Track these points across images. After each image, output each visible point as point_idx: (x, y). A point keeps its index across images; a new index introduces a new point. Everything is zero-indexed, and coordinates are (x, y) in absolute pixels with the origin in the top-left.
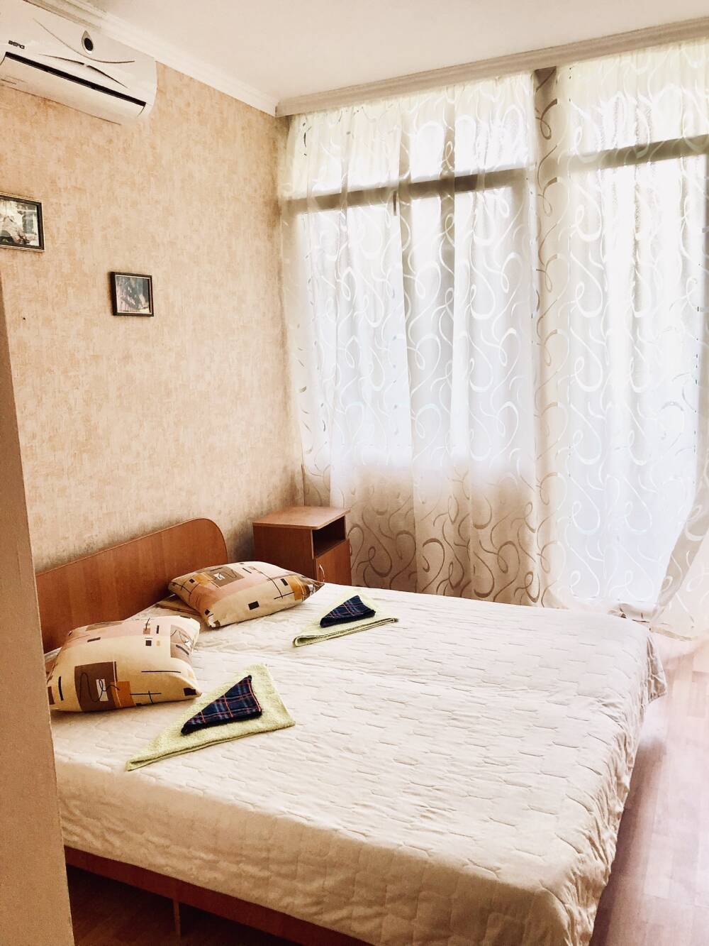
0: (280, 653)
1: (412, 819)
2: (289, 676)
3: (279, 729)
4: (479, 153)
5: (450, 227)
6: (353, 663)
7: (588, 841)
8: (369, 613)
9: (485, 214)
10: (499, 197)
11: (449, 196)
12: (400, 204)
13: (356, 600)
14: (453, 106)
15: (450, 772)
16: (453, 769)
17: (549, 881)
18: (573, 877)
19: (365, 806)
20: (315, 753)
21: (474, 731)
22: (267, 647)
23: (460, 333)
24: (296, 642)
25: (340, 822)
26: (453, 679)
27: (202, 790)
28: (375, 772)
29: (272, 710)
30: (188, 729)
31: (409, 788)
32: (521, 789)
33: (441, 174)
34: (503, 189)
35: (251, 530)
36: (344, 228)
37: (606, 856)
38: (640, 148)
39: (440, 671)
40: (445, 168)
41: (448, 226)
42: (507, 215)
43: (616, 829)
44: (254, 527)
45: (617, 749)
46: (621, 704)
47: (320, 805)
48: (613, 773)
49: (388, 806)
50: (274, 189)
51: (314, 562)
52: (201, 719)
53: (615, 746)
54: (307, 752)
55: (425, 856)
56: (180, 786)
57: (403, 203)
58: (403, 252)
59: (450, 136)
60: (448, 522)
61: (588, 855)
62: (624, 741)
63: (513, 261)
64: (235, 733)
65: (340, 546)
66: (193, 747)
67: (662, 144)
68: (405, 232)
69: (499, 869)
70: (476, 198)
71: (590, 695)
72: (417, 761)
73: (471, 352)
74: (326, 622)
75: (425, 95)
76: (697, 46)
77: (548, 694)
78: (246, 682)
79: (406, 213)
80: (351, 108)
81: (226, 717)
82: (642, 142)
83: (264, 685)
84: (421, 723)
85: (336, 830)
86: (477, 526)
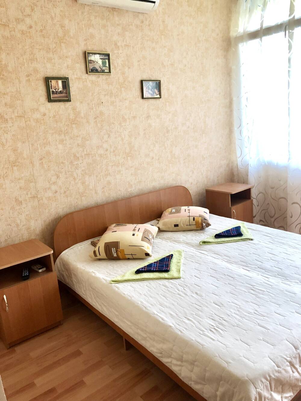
0: (193, 246)
1: (205, 330)
2: (191, 257)
3: (174, 279)
6: (221, 256)
12: (289, 32)
15: (235, 313)
16: (237, 313)
19: (188, 319)
20: (182, 291)
21: (259, 297)
22: (190, 243)
25: (174, 323)
26: (263, 271)
27: (131, 297)
28: (202, 306)
29: (174, 270)
30: (138, 272)
31: (212, 316)
32: (264, 329)
39: (259, 266)
44: (206, 191)
47: (171, 315)
49: (198, 322)
50: (229, 32)
52: (145, 269)
54: (179, 291)
55: (201, 347)
56: (124, 294)
58: (288, 57)
65: (248, 202)
69: (230, 363)
72: (222, 305)
74: (218, 236)
78: (170, 257)
79: (291, 37)
84: (236, 288)
85: (171, 326)
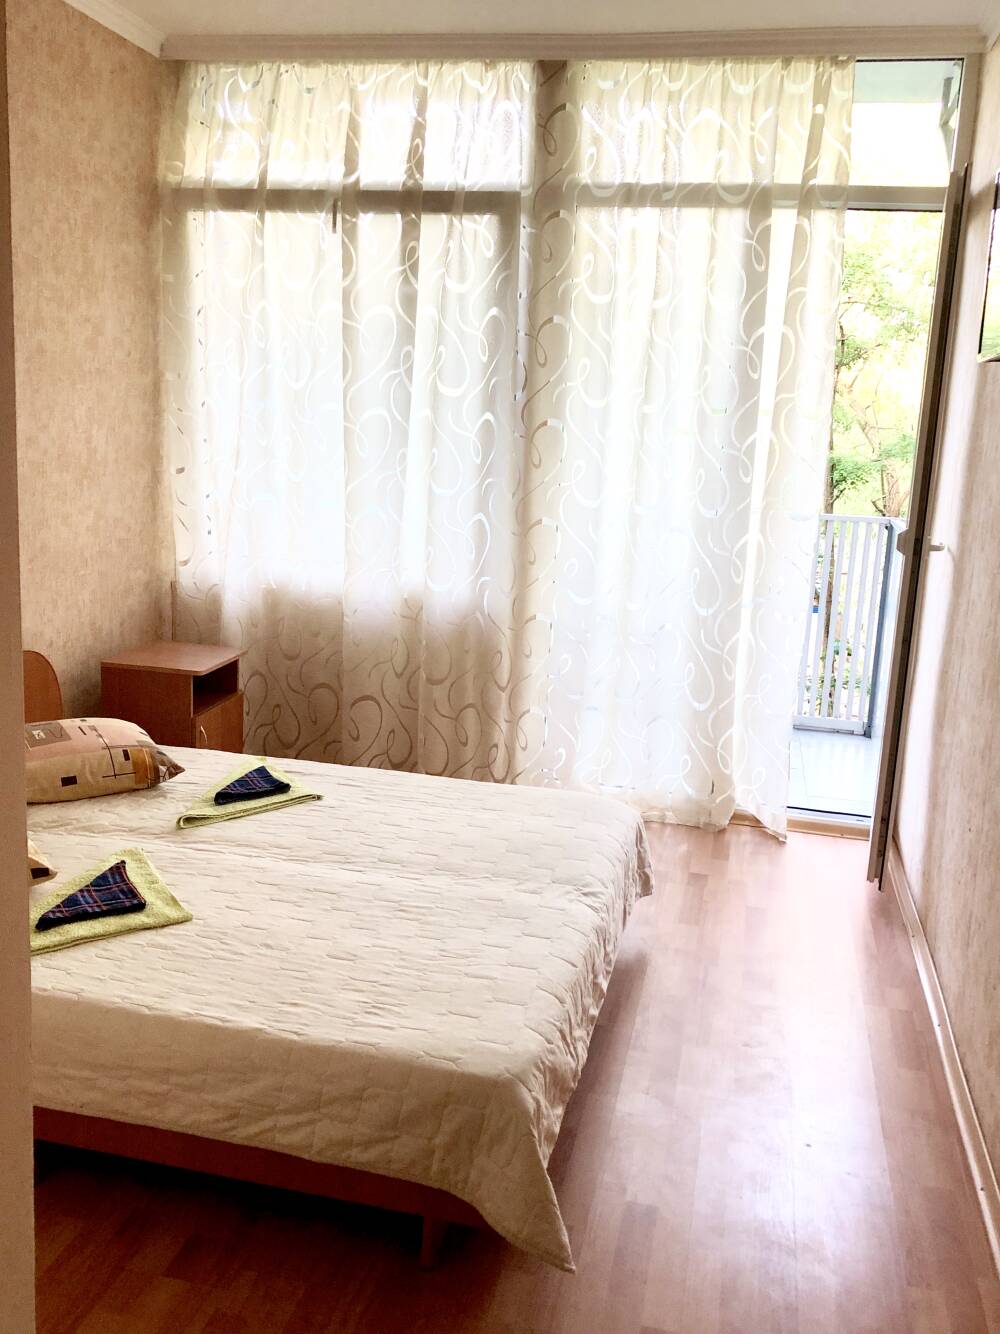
0: (158, 836)
1: (355, 1016)
2: (176, 863)
3: (173, 924)
4: (459, 162)
5: (412, 261)
6: (263, 848)
7: (558, 1033)
8: (283, 788)
9: (461, 249)
10: (482, 229)
11: (413, 216)
12: (343, 219)
13: (262, 772)
14: (425, 90)
15: (396, 966)
16: (402, 963)
17: (515, 1070)
18: (541, 1067)
19: (295, 1005)
20: (223, 950)
21: (428, 923)
22: (140, 828)
23: (420, 411)
24: (182, 823)
26: (398, 866)
27: (76, 993)
28: (305, 969)
29: (159, 903)
30: (45, 924)
31: (348, 984)
32: (485, 982)
33: (404, 184)
34: (487, 217)
35: (97, 673)
36: (259, 242)
37: (576, 1053)
38: (667, 188)
39: (381, 858)
40: (411, 175)
41: (409, 258)
42: (490, 253)
43: (588, 1034)
44: (102, 668)
45: (596, 943)
46: (603, 894)
47: (237, 1006)
48: (590, 969)
49: (324, 1004)
50: (154, 168)
51: (192, 723)
52: (61, 912)
53: (593, 938)
54: (211, 949)
55: (373, 1051)
56: (45, 990)
57: (348, 217)
58: (344, 288)
59: (419, 130)
60: (391, 673)
61: (558, 1047)
62: (603, 936)
63: (494, 317)
64: (112, 929)
65: (229, 703)
66: (55, 946)
67: (690, 187)
68: (347, 262)
69: (459, 1058)
70: (451, 224)
71: (568, 882)
72: (355, 956)
73: (433, 438)
74: (223, 797)
75: (386, 66)
76: (745, 65)
77: (517, 882)
78: (119, 870)
79: (350, 233)
80: (275, 66)
81: (97, 910)
82: (669, 180)
83: (142, 875)
84: (359, 915)
85: (260, 1030)
86: (431, 681)
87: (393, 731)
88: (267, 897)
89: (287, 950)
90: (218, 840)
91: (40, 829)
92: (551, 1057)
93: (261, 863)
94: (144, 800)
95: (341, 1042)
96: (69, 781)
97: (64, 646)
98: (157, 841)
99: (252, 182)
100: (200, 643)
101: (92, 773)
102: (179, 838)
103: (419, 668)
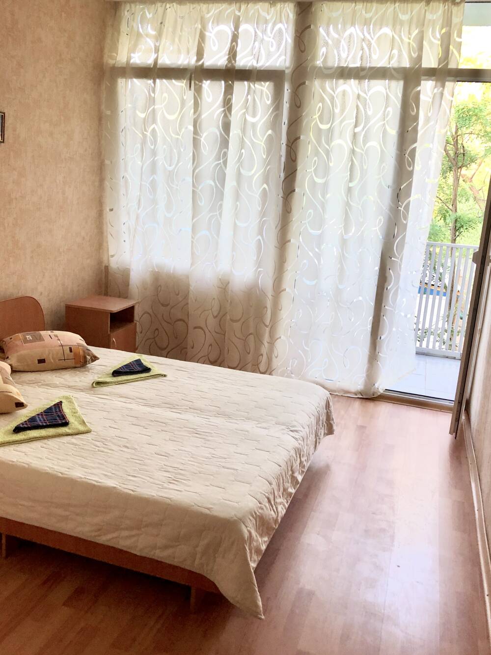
0: (81, 390)
1: (163, 484)
2: (88, 404)
3: (81, 434)
4: (255, 55)
5: (229, 105)
6: (133, 399)
7: (266, 499)
8: (147, 370)
9: (254, 100)
10: (265, 89)
11: (230, 82)
12: (195, 83)
13: (138, 362)
14: (239, 17)
15: (189, 461)
16: (192, 459)
17: (240, 515)
18: (255, 515)
19: (135, 476)
20: (103, 447)
21: (208, 440)
22: (74, 386)
23: (230, 183)
24: (94, 384)
25: (117, 483)
26: (198, 412)
27: (27, 464)
28: (142, 460)
29: (76, 423)
30: (18, 430)
31: (163, 468)
32: (232, 471)
33: (226, 66)
34: (268, 83)
35: (63, 309)
36: (153, 95)
37: (277, 510)
38: (362, 69)
39: (191, 407)
40: (229, 60)
41: (227, 104)
42: (269, 102)
43: (287, 502)
44: (66, 307)
45: (295, 455)
46: (301, 431)
47: (105, 475)
48: (289, 469)
49: (149, 477)
50: (102, 57)
51: (109, 336)
52: (26, 424)
53: (293, 453)
54: (99, 447)
55: (168, 501)
57: (197, 82)
58: (194, 119)
59: (235, 38)
60: (211, 316)
61: (265, 506)
62: (299, 452)
63: (269, 135)
64: (50, 434)
65: (130, 326)
66: (21, 441)
67: (376, 68)
68: (196, 105)
69: (212, 508)
70: (249, 87)
71: (283, 424)
72: (169, 454)
73: (237, 197)
74: (116, 373)
75: (220, 5)
76: (406, 4)
77: (257, 422)
78: (59, 405)
79: (198, 90)
80: (164, 4)
81: (44, 424)
82: (364, 65)
83: (70, 409)
84: (174, 434)
85: (115, 487)
86: (232, 320)
87: (211, 345)
88: (131, 423)
89: (135, 449)
90: (111, 394)
91: (25, 384)
92: (260, 511)
93: (129, 406)
94: (78, 372)
95: (154, 496)
96: (41, 361)
97: (48, 296)
98: (82, 393)
99: (151, 64)
100: (119, 297)
101: (53, 358)
102: (92, 392)
103: (227, 313)
